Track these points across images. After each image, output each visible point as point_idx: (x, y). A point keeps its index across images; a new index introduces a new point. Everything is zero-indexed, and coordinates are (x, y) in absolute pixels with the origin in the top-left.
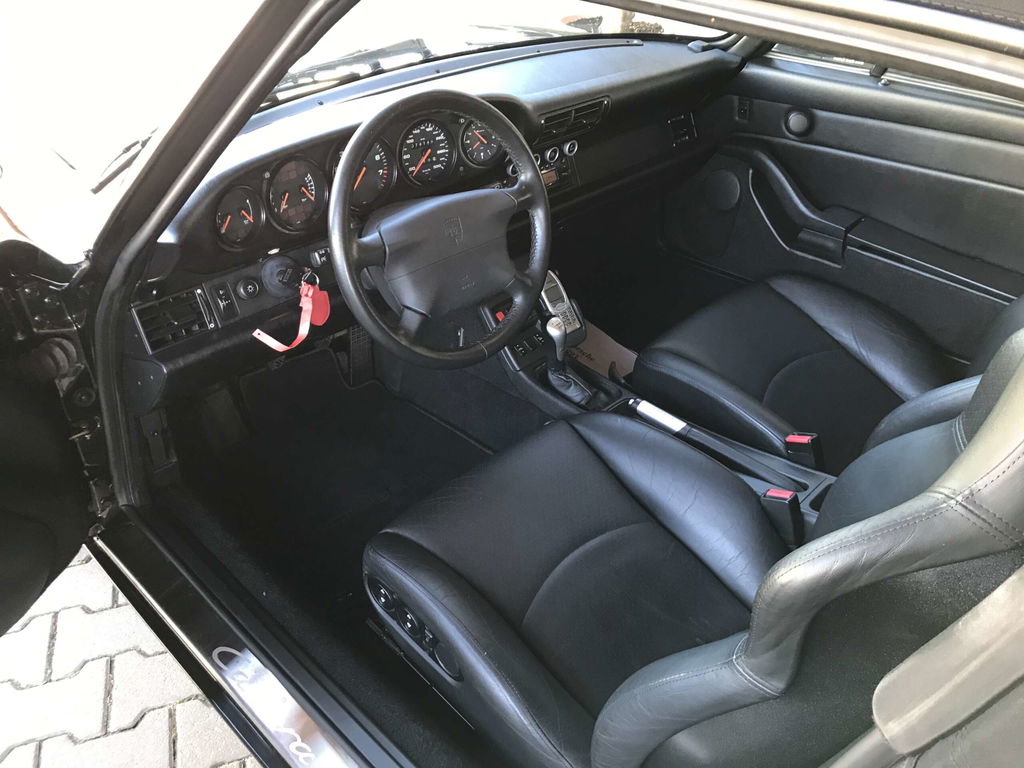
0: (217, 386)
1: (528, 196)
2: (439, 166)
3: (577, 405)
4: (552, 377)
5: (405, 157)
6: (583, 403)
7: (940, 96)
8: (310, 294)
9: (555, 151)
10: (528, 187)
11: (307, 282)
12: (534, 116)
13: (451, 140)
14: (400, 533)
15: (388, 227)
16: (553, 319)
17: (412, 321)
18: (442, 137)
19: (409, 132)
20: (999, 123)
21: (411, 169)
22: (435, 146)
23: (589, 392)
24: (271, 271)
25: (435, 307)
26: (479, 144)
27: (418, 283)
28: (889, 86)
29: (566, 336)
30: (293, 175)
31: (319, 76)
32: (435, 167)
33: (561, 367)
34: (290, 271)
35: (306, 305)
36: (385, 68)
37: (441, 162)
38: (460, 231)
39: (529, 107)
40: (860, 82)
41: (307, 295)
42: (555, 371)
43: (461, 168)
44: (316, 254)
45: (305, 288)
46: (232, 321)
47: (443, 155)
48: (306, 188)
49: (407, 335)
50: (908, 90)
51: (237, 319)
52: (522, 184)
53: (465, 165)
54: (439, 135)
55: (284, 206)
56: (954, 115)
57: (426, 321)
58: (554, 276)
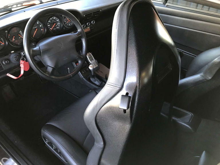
0: (6, 85)
1: (80, 35)
2: (58, 28)
3: (97, 86)
4: (91, 79)
5: (48, 26)
6: (99, 85)
7: (179, 9)
8: (23, 63)
9: (89, 23)
10: (80, 33)
11: (22, 60)
12: (82, 14)
13: (61, 21)
14: (51, 124)
15: (42, 45)
16: (91, 65)
17: (50, 70)
18: (58, 20)
19: (49, 19)
20: (192, 15)
21: (50, 29)
22: (57, 22)
23: (100, 82)
24: (13, 57)
25: (56, 65)
26: (69, 22)
27: (51, 59)
28: (167, 6)
29: (94, 69)
30: (16, 31)
31: (24, 4)
32: (57, 28)
33: (93, 77)
34: (18, 57)
35: (22, 66)
36: (44, 2)
37: (59, 27)
38: (62, 45)
39: (81, 12)
40: (161, 5)
41: (22, 63)
42: (92, 78)
43: (64, 28)
44: (22, 53)
45: (21, 62)
46: (2, 71)
47: (59, 25)
48: (20, 35)
49: (48, 73)
50: (172, 7)
51: (3, 70)
52: (79, 32)
53: (65, 27)
54: (57, 20)
55: (13, 40)
56: (182, 13)
57: (54, 69)
58: (91, 54)
